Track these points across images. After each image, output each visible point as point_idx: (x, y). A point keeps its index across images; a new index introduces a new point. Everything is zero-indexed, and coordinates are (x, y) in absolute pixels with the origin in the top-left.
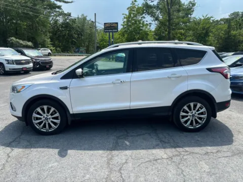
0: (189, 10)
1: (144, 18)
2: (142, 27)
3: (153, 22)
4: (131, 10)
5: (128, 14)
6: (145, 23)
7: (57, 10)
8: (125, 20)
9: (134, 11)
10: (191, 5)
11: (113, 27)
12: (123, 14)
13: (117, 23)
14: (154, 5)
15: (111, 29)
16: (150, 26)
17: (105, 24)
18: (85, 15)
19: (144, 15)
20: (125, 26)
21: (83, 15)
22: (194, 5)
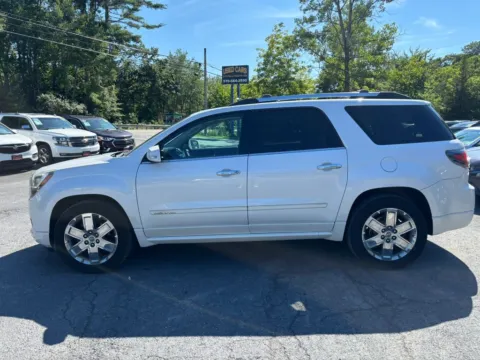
0: (384, 41)
1: (298, 56)
2: (294, 73)
3: (316, 65)
4: (273, 42)
5: (266, 48)
6: (300, 65)
7: (132, 43)
8: (262, 60)
9: (278, 43)
10: (388, 31)
11: (239, 73)
12: (257, 49)
13: (247, 67)
14: (316, 31)
15: (235, 78)
16: (309, 71)
17: (224, 68)
18: (183, 52)
19: (297, 51)
20: (262, 72)
21: (179, 51)
22: (393, 31)
